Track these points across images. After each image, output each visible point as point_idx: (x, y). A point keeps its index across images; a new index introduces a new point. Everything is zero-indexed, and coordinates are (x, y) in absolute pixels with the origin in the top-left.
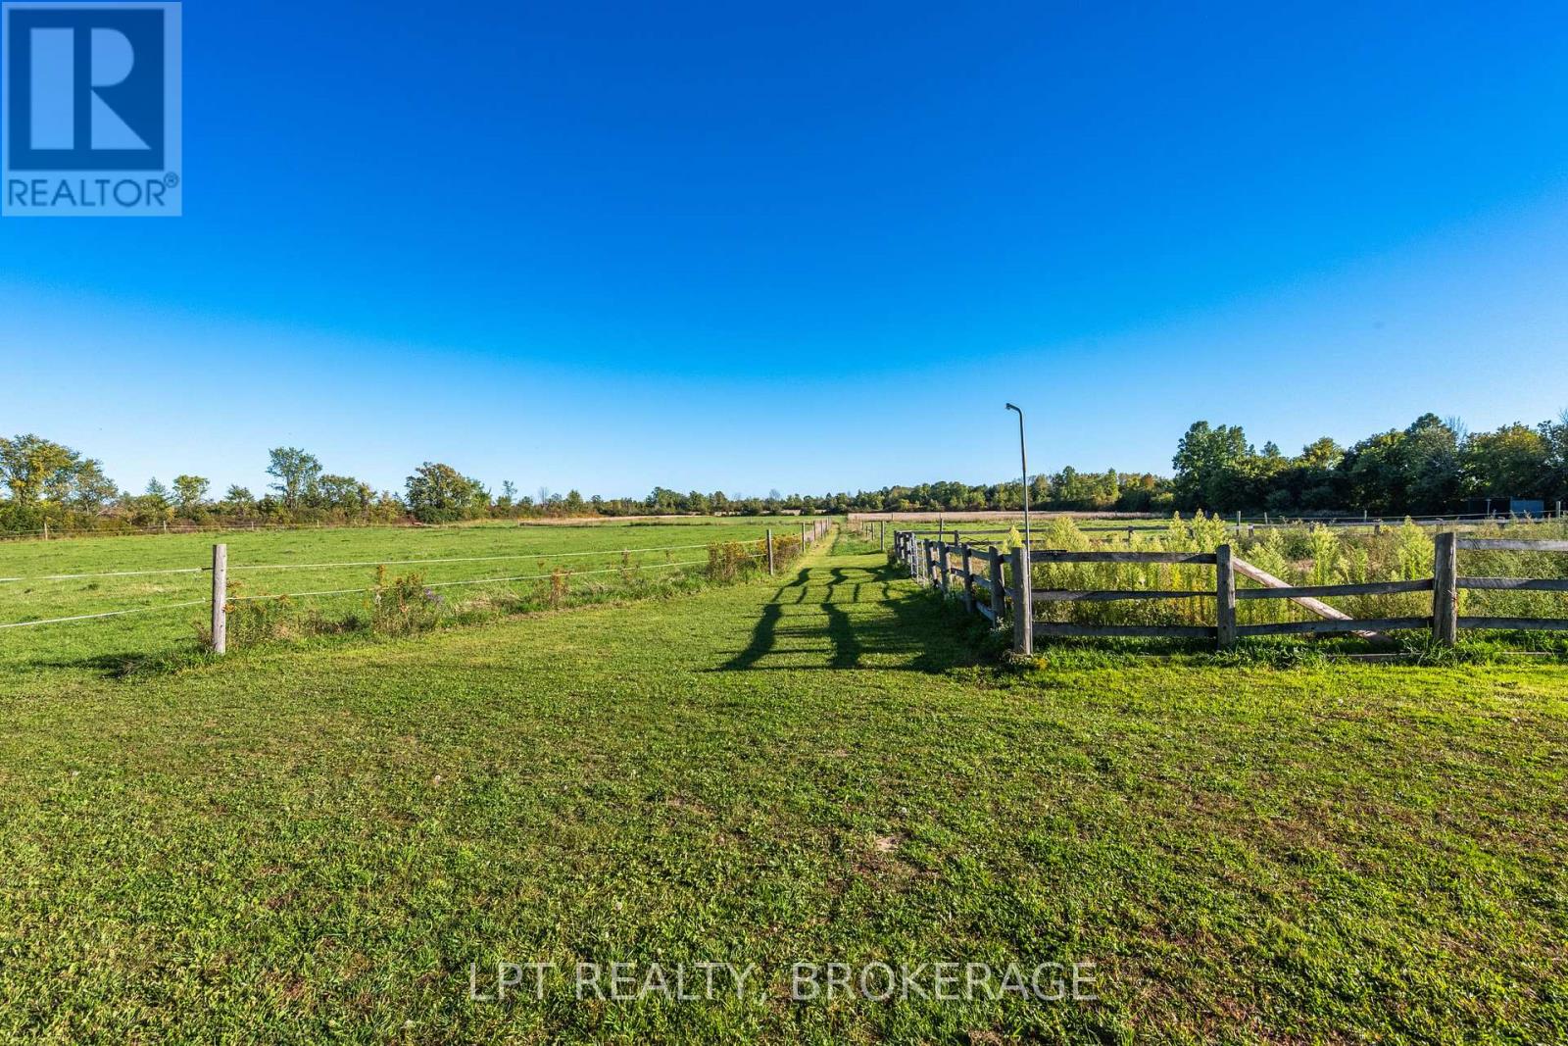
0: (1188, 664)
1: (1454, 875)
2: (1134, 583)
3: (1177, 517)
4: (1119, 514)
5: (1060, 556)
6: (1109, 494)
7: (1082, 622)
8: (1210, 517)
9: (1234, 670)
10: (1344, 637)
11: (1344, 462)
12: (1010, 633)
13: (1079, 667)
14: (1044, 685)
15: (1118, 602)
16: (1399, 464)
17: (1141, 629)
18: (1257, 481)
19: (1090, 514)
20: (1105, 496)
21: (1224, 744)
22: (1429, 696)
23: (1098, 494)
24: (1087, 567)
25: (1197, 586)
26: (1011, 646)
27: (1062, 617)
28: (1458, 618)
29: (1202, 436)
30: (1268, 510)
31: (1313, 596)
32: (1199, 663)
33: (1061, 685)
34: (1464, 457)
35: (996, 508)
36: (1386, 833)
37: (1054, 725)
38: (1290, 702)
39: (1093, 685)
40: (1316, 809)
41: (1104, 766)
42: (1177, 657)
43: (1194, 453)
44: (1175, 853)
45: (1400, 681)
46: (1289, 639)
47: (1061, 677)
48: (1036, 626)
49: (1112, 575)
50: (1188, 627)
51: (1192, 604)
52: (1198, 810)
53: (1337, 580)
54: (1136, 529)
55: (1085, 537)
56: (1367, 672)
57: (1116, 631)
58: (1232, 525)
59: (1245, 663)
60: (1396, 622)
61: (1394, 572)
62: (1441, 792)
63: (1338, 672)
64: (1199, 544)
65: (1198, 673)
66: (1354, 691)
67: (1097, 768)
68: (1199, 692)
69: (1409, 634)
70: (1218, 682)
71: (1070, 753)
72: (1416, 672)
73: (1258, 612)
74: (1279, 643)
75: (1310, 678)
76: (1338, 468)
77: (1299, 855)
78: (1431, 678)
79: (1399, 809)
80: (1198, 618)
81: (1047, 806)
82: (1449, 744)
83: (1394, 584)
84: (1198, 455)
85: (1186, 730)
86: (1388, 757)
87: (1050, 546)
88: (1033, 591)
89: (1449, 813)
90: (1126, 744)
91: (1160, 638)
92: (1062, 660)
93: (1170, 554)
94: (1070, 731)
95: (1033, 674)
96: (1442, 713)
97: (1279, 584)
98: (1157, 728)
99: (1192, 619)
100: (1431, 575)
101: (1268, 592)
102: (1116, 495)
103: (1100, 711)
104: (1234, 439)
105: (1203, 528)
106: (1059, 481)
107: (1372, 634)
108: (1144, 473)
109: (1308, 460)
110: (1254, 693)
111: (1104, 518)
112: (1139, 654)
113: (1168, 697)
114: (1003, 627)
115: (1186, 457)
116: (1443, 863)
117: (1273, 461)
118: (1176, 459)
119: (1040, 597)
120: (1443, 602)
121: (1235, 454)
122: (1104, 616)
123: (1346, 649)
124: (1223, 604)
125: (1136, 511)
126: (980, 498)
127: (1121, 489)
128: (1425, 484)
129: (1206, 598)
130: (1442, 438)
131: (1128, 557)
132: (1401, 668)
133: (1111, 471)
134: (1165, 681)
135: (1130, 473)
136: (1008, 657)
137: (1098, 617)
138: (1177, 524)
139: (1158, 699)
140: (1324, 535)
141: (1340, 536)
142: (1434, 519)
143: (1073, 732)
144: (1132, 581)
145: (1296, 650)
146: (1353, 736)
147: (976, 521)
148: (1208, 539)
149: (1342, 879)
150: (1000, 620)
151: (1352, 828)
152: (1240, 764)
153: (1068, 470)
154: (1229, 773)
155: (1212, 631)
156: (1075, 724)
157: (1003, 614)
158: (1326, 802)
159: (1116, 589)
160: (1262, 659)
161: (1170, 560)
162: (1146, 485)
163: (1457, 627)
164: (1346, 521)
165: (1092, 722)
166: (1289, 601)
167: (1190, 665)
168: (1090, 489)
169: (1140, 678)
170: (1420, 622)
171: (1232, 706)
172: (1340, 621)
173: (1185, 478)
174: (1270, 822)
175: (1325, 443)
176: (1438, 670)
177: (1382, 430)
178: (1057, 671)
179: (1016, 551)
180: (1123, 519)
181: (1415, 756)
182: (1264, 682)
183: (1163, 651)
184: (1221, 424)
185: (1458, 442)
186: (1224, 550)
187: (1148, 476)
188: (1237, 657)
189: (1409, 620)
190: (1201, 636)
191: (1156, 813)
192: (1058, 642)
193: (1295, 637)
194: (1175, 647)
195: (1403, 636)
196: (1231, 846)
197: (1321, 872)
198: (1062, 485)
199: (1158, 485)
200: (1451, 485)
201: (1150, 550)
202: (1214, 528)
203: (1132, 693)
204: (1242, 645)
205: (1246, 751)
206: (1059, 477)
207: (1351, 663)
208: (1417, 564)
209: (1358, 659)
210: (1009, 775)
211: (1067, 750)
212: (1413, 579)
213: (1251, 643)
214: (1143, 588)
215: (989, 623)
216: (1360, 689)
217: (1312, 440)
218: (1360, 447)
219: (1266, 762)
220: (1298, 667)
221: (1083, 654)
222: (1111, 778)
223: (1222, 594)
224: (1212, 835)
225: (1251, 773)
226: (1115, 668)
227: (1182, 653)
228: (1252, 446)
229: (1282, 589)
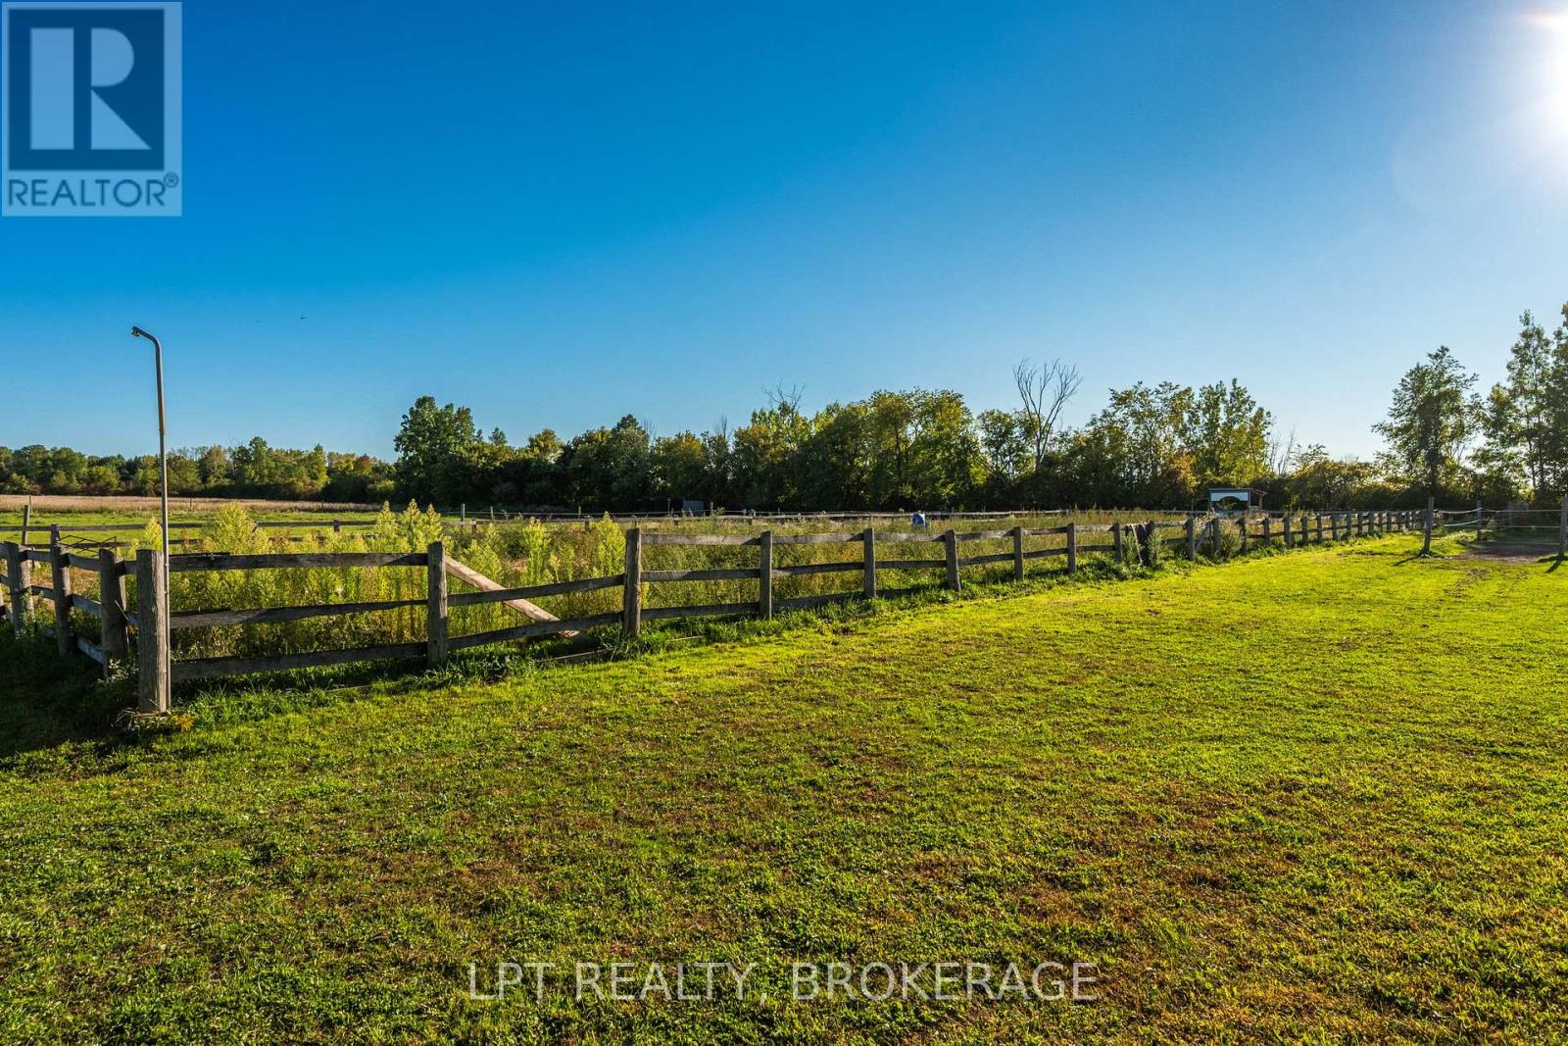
0: (391, 692)
1: (625, 872)
2: (328, 594)
3: (387, 509)
4: (326, 505)
5: (222, 561)
6: (314, 477)
7: (253, 653)
8: (424, 510)
9: (444, 692)
10: (552, 640)
11: (563, 455)
12: (132, 682)
13: (244, 718)
14: (186, 754)
15: (305, 621)
16: (607, 462)
17: (336, 654)
18: (484, 471)
19: (286, 504)
20: (308, 481)
21: (425, 785)
22: (618, 690)
23: (300, 478)
24: (264, 574)
25: (407, 594)
26: (134, 703)
27: (221, 649)
28: (642, 610)
29: (428, 415)
30: (494, 504)
31: (525, 598)
32: (405, 689)
33: (214, 749)
34: (654, 459)
35: (139, 492)
36: (575, 846)
37: (194, 813)
38: (498, 720)
39: (264, 739)
40: (513, 838)
41: (266, 856)
42: (380, 685)
43: (418, 433)
44: (350, 951)
45: (596, 679)
46: (502, 648)
47: (217, 737)
48: (175, 667)
49: (298, 583)
50: (396, 645)
51: (400, 616)
52: (386, 881)
53: (547, 579)
54: (343, 523)
55: (263, 534)
56: (570, 674)
57: (301, 660)
58: (455, 521)
59: (455, 682)
60: (595, 619)
61: (595, 569)
62: (621, 788)
63: (545, 678)
64: (410, 542)
65: (404, 702)
66: (557, 696)
67: (255, 862)
68: (403, 725)
69: (605, 630)
70: (425, 709)
71: (212, 851)
72: (609, 668)
73: (472, 620)
74: (491, 654)
75: (519, 689)
76: (558, 461)
77: (492, 901)
78: (620, 672)
79: (587, 815)
80: (407, 634)
81: (163, 947)
82: (630, 736)
83: (594, 581)
84: (424, 437)
85: (381, 778)
86: (582, 762)
87: (210, 547)
88: (173, 615)
89: (626, 807)
90: (302, 815)
91: (359, 664)
92: (219, 710)
93: (374, 555)
94: (219, 816)
95: (170, 740)
96: (626, 706)
97: (494, 586)
98: (344, 784)
99: (400, 635)
100: (623, 570)
101: (483, 597)
102: (324, 479)
103: (270, 776)
104: (463, 421)
105: (415, 523)
106: (242, 456)
107: (576, 633)
108: (359, 454)
109: (532, 451)
110: (463, 716)
111: (306, 510)
112: (331, 688)
113: (365, 738)
114: (119, 675)
115: (410, 437)
116: (618, 862)
117: (500, 449)
118: (399, 439)
119: (184, 623)
120: (630, 596)
121: (463, 440)
122: (285, 642)
123: (553, 652)
124: (434, 614)
125: (348, 502)
126: (111, 476)
127: (330, 472)
128: (625, 482)
129: (417, 607)
130: (638, 439)
131: (320, 560)
132: (598, 666)
133: (318, 449)
134: (364, 718)
135: (343, 453)
136: (127, 719)
137: (278, 645)
138: (385, 518)
139: (352, 744)
140: (537, 531)
141: (555, 533)
142: (629, 516)
143: (223, 816)
144: (325, 591)
145: (508, 660)
146: (553, 746)
147: (101, 511)
148: (421, 534)
149: (531, 914)
150: (114, 664)
151: (545, 851)
152: (439, 808)
153: (257, 442)
154: (428, 822)
155: (422, 647)
156: (229, 803)
157: (120, 654)
158: (523, 828)
159: (303, 603)
160: (473, 674)
161: (373, 563)
162: (362, 468)
163: (641, 619)
164: (561, 517)
165: (255, 795)
166: (504, 604)
167: (394, 692)
168: (289, 470)
169: (330, 720)
170: (613, 617)
171: (438, 736)
172: (549, 622)
173: (407, 462)
174: (465, 869)
175: (548, 435)
176: (626, 663)
177: (595, 428)
178: (210, 730)
179: (145, 556)
180: (331, 510)
181: (603, 755)
182: (474, 701)
183: (359, 680)
184: (448, 403)
185: (650, 444)
186: (436, 548)
187: (365, 458)
188: (448, 675)
189: (605, 616)
190: (409, 655)
191: (330, 903)
192: (212, 687)
193: (508, 646)
194: (377, 673)
195: (600, 632)
196: (419, 916)
197: (512, 913)
198: (248, 462)
199: (376, 470)
200: (645, 484)
201: (351, 550)
202: (428, 523)
203: (319, 742)
204: (453, 660)
205: (448, 789)
206: (243, 450)
207: (557, 666)
208: (613, 559)
209: (562, 661)
210: (101, 914)
211: (209, 848)
212: (610, 575)
213: (463, 657)
214: (340, 600)
215: (98, 669)
216: (563, 693)
217: (536, 431)
218: (577, 442)
219: (467, 797)
220: (509, 678)
221: (251, 698)
222: (272, 872)
223: (432, 602)
224: (399, 909)
225: (451, 814)
226: (298, 711)
227: (385, 680)
228: (480, 432)
229: (495, 592)
